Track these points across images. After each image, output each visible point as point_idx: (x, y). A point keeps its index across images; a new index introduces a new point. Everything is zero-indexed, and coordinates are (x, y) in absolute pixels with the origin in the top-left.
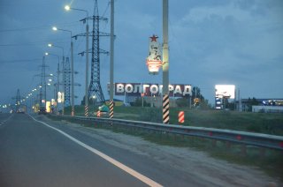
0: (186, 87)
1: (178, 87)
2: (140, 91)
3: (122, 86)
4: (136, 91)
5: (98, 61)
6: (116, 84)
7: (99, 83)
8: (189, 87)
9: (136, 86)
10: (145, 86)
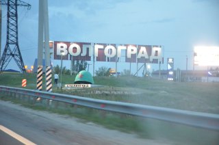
0: (154, 49)
1: (143, 49)
2: (91, 54)
3: (65, 46)
4: (84, 54)
5: (16, 15)
6: (56, 43)
7: (17, 44)
8: (159, 49)
9: (85, 47)
10: (97, 47)
